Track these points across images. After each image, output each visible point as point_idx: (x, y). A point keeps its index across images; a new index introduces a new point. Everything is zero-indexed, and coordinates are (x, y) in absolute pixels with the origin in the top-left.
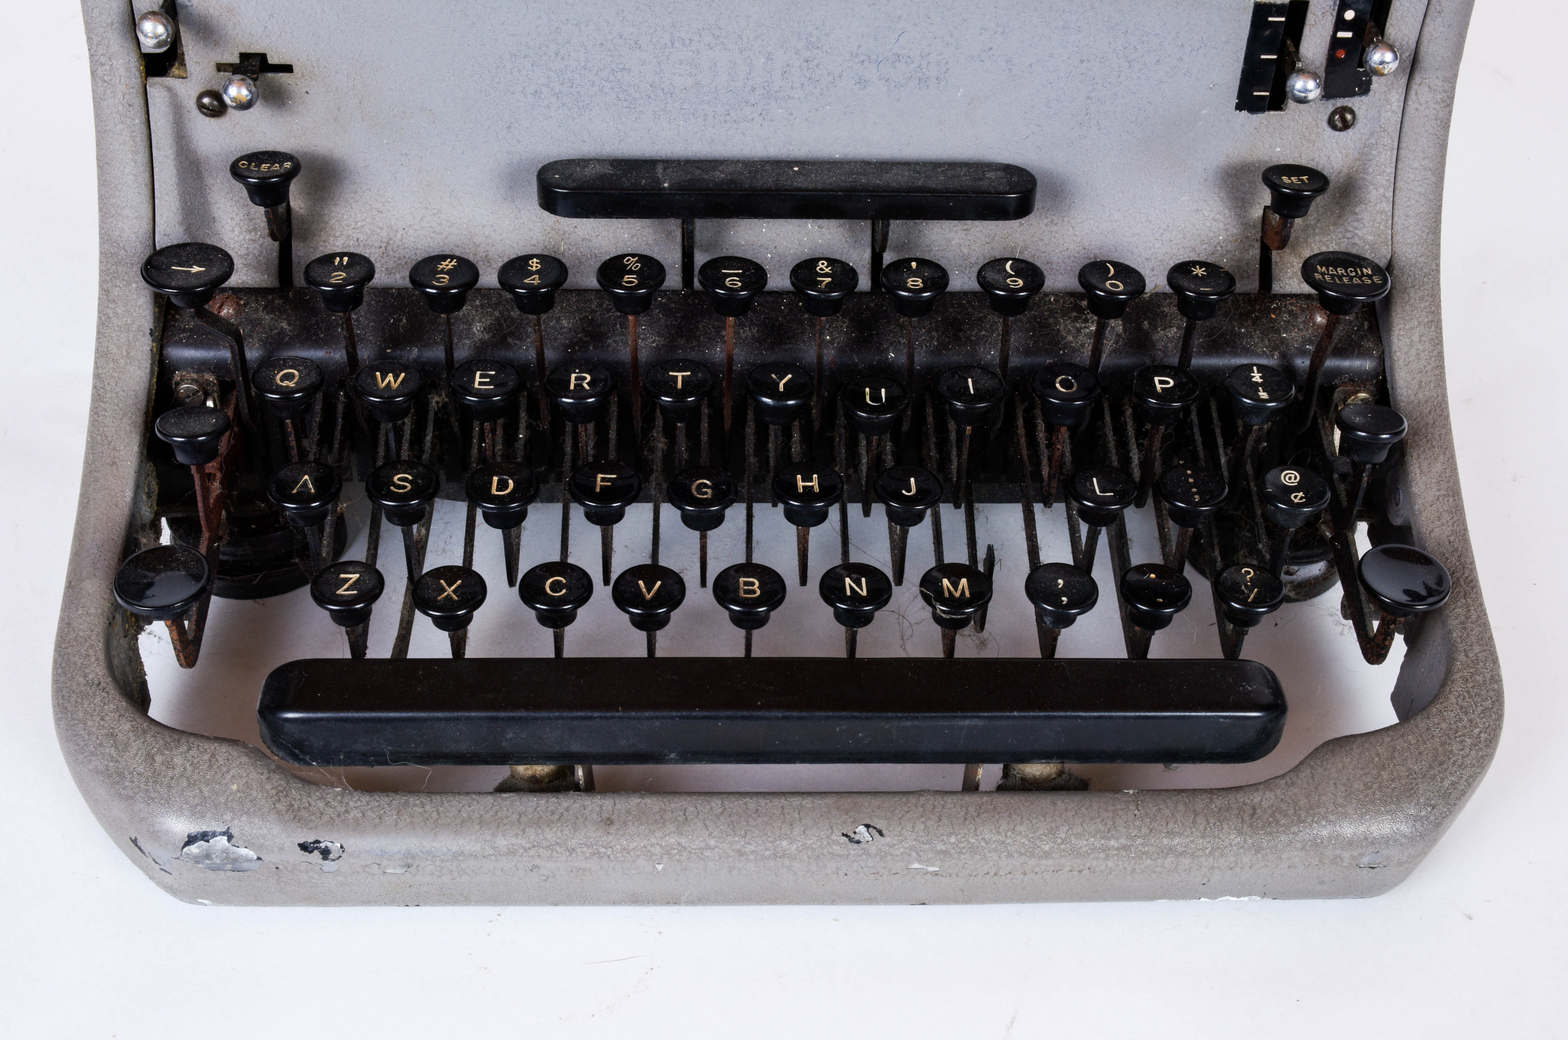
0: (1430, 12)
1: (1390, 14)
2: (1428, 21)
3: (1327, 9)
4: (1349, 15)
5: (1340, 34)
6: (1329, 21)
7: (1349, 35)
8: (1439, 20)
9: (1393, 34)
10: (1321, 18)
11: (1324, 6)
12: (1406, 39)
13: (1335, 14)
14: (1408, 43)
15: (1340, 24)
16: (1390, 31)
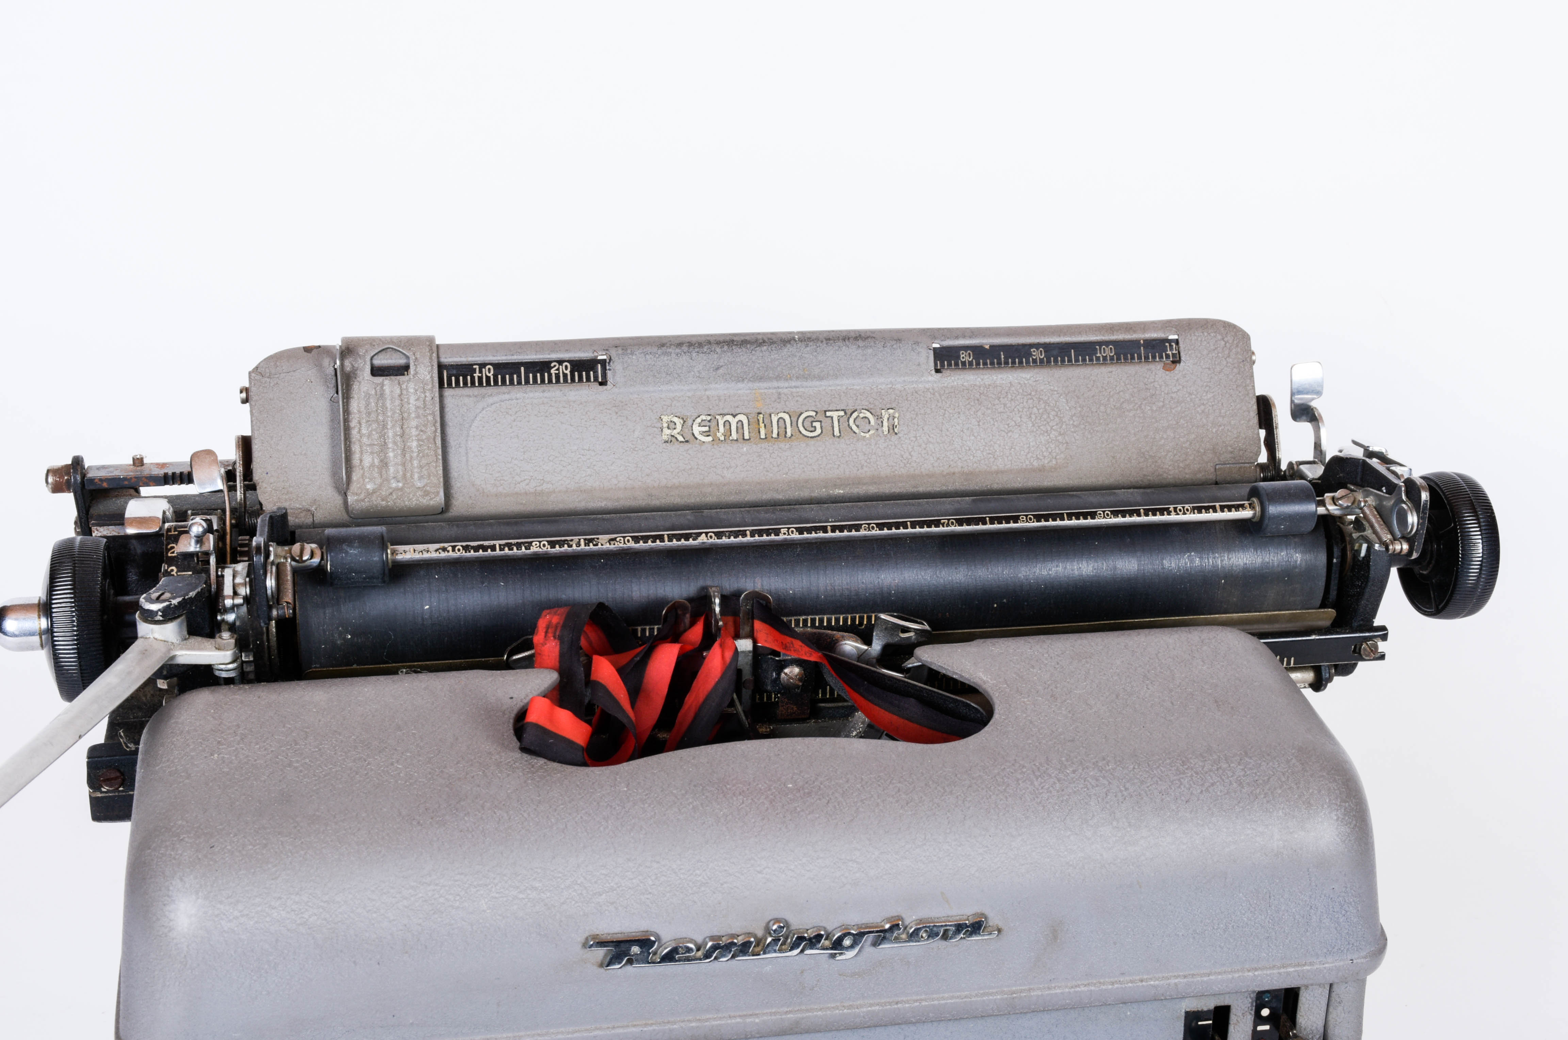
0: (1331, 1003)
1: (1299, 1008)
2: (1331, 1009)
3: (1247, 1009)
4: (1265, 1012)
5: (1260, 1028)
6: (1250, 1019)
7: (1267, 1027)
8: (1340, 1008)
9: (1303, 1023)
10: (1242, 1017)
11: (1243, 1007)
12: (1315, 1025)
13: (1253, 1013)
14: (1316, 1028)
15: (1259, 1019)
16: (1300, 1020)
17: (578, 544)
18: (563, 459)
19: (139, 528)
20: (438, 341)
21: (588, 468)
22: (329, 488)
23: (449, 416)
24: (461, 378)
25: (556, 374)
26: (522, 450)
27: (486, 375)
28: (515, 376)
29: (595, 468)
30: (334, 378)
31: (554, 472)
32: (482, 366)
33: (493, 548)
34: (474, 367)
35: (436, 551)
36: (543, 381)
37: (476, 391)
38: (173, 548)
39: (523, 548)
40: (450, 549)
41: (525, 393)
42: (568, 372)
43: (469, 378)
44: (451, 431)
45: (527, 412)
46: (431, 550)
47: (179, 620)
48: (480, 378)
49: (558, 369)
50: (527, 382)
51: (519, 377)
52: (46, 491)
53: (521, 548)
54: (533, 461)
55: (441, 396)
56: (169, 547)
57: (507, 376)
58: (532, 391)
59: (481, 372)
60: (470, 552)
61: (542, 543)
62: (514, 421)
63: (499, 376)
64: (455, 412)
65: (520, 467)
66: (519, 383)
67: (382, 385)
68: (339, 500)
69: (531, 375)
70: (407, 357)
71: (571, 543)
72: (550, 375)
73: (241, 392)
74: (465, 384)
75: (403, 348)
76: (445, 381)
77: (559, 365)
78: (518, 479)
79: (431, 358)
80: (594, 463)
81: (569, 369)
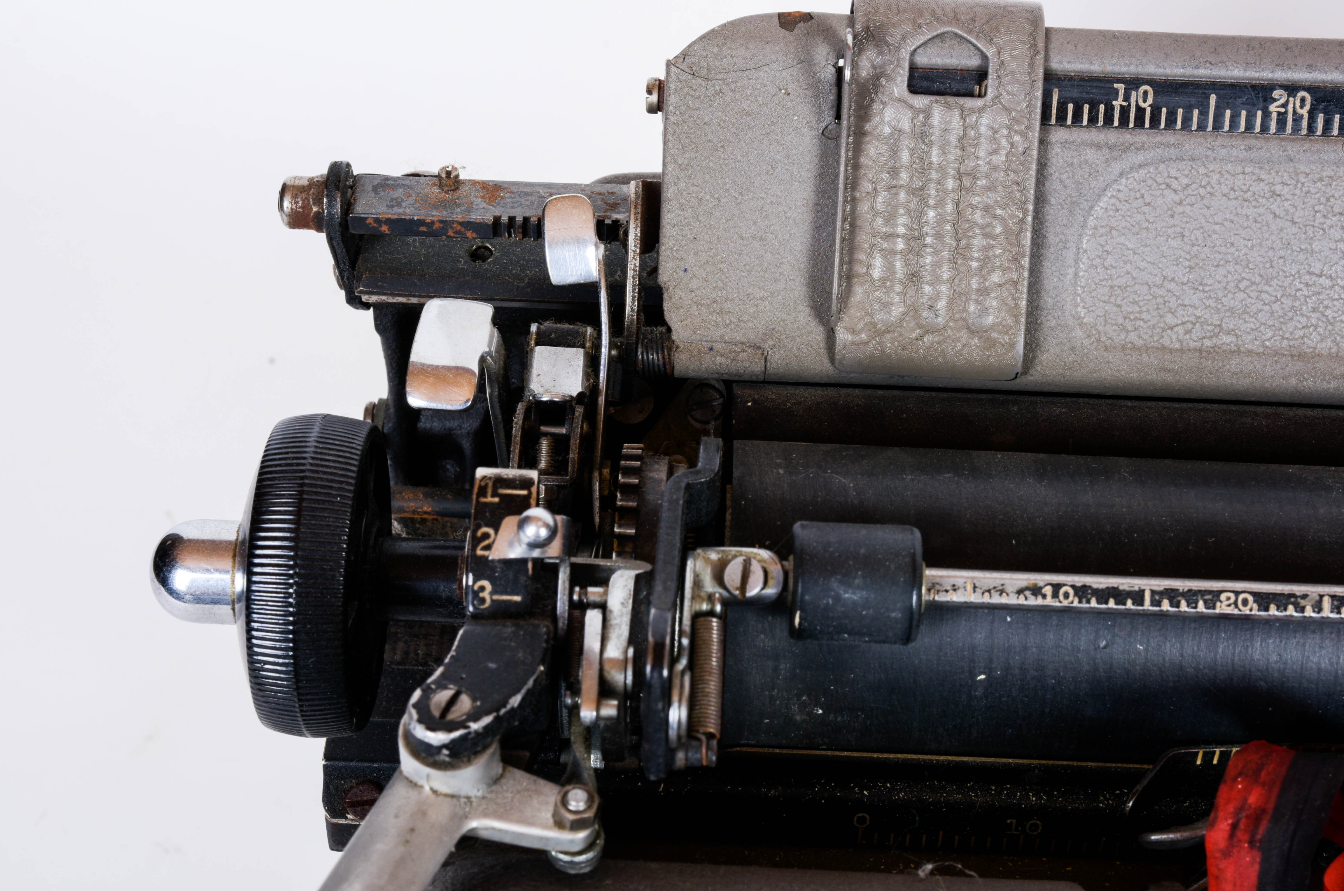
17: (1318, 607)
18: (1267, 288)
19: (431, 399)
20: (1049, 22)
21: (1314, 310)
22: (801, 308)
23: (1053, 185)
24: (1086, 108)
25: (1279, 114)
26: (1187, 263)
27: (1137, 105)
28: (1196, 112)
29: (1328, 312)
30: (834, 90)
31: (1245, 312)
32: (1133, 83)
33: (1138, 597)
34: (1116, 85)
35: (1020, 592)
36: (1250, 126)
37: (1113, 136)
38: (486, 536)
39: (1201, 604)
40: (1048, 590)
41: (1212, 149)
42: (1304, 112)
43: (1102, 107)
44: (1052, 212)
45: (1209, 189)
46: (1009, 589)
47: (483, 760)
48: (1125, 111)
49: (1285, 105)
50: (1217, 126)
51: (1204, 114)
52: (277, 222)
53: (1196, 603)
54: (1207, 289)
55: (1043, 142)
56: (479, 533)
57: (1180, 111)
58: (1223, 146)
59: (1127, 98)
60: (1088, 602)
61: (1241, 597)
62: (1180, 203)
63: (1164, 110)
64: (1064, 176)
65: (1178, 298)
66: (1202, 127)
67: (928, 114)
68: (817, 334)
69: (1228, 113)
70: (984, 57)
71: (1302, 602)
72: (1267, 115)
73: (649, 92)
74: (1093, 120)
75: (977, 37)
76: (1054, 111)
77: (1289, 96)
78: (1170, 319)
79: (1032, 65)
80: (1326, 303)
81: (1307, 107)
